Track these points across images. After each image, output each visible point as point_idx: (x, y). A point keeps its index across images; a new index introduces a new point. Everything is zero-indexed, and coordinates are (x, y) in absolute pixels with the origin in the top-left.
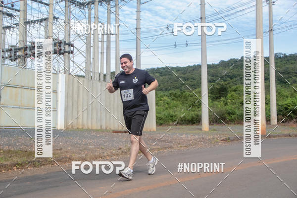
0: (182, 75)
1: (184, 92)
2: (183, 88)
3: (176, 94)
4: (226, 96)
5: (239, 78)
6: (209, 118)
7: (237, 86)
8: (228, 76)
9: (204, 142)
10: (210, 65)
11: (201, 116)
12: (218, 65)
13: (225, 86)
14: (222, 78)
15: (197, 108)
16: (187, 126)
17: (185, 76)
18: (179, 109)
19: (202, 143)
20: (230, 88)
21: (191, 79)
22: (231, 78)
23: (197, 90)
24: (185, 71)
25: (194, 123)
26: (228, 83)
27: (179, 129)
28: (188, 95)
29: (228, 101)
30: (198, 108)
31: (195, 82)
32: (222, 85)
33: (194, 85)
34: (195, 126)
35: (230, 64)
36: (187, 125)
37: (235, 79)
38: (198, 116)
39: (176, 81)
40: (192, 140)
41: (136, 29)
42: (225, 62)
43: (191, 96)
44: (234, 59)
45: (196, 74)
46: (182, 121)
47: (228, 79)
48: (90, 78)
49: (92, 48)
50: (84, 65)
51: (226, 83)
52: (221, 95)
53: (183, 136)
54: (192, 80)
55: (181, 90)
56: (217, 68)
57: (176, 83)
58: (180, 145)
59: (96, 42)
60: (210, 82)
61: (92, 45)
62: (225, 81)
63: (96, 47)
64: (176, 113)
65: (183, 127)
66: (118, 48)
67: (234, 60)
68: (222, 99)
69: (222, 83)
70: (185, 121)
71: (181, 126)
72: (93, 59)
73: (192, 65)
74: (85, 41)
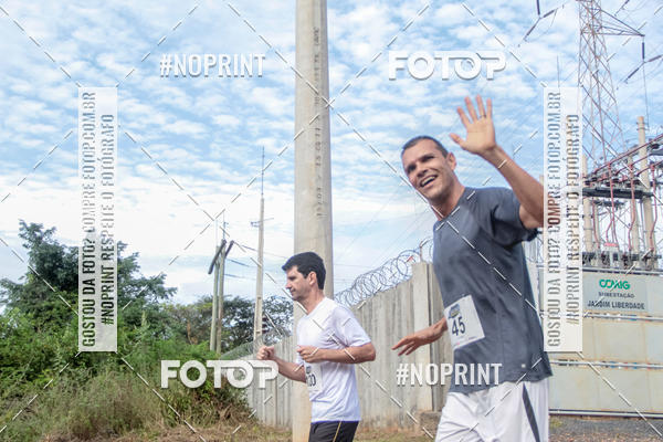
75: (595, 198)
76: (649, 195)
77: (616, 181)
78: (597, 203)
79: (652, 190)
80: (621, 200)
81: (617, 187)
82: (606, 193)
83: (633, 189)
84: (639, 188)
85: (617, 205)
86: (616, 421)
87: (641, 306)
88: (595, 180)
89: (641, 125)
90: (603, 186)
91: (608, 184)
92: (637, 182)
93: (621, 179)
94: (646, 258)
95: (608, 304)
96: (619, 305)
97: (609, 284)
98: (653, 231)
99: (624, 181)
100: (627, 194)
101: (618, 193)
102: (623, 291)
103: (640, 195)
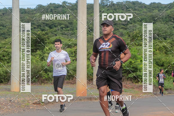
4: (43, 49)
5: (59, 27)
8: (47, 25)
10: (24, 10)
12: (35, 10)
13: (43, 37)
14: (39, 26)
20: (49, 39)
22: (50, 27)
23: (7, 40)
25: (2, 82)
26: (47, 34)
29: (45, 55)
30: (8, 62)
31: (5, 30)
32: (39, 35)
33: (4, 34)
34: (2, 86)
35: (49, 10)
37: (55, 29)
38: (6, 73)
42: (44, 6)
44: (54, 4)
45: (7, 20)
47: (47, 28)
51: (44, 32)
52: (38, 47)
56: (32, 14)
62: (43, 30)
67: (54, 6)
68: (39, 52)
69: (39, 32)
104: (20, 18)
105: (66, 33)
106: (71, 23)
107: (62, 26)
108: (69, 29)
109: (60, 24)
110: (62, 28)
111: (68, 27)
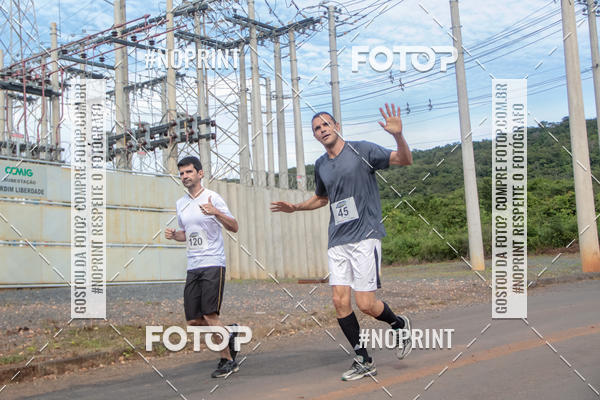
0: (426, 166)
1: (431, 198)
2: (428, 190)
3: (415, 202)
6: (484, 246)
7: (536, 179)
9: (476, 292)
11: (467, 242)
15: (457, 227)
16: (443, 263)
17: (432, 166)
18: (424, 231)
19: (474, 294)
21: (444, 171)
23: (456, 192)
24: (430, 157)
25: (455, 257)
27: (426, 269)
28: (439, 202)
30: (461, 227)
31: (452, 178)
33: (450, 183)
34: (456, 263)
36: (442, 260)
38: (461, 242)
39: (413, 178)
40: (453, 290)
41: (331, 83)
43: (446, 205)
45: (453, 162)
46: (431, 253)
48: (250, 184)
49: (250, 126)
50: (237, 159)
53: (436, 284)
54: (445, 174)
55: (425, 195)
57: (414, 181)
58: (429, 302)
59: (257, 114)
60: (482, 175)
61: (249, 121)
63: (257, 123)
64: (419, 240)
65: (434, 265)
66: (298, 122)
70: (437, 253)
71: (429, 265)
72: (253, 146)
73: (442, 145)
74: (236, 114)
75: (9, 92)
76: (58, 95)
77: (29, 78)
78: (12, 96)
79: (60, 91)
80: (34, 96)
81: (30, 83)
82: (19, 88)
83: (44, 87)
84: (49, 87)
85: (30, 100)
86: (10, 293)
87: (42, 192)
88: (10, 74)
89: (54, 31)
90: (18, 81)
91: (22, 80)
92: (48, 82)
93: (34, 77)
94: (51, 150)
95: (12, 189)
96: (22, 190)
97: (14, 171)
98: (59, 126)
99: (37, 79)
100: (38, 92)
101: (30, 89)
102: (26, 178)
103: (49, 93)
104: (475, 156)
105: (549, 171)
106: (557, 155)
107: (541, 161)
108: (554, 164)
109: (539, 159)
110: (542, 164)
111: (551, 162)
